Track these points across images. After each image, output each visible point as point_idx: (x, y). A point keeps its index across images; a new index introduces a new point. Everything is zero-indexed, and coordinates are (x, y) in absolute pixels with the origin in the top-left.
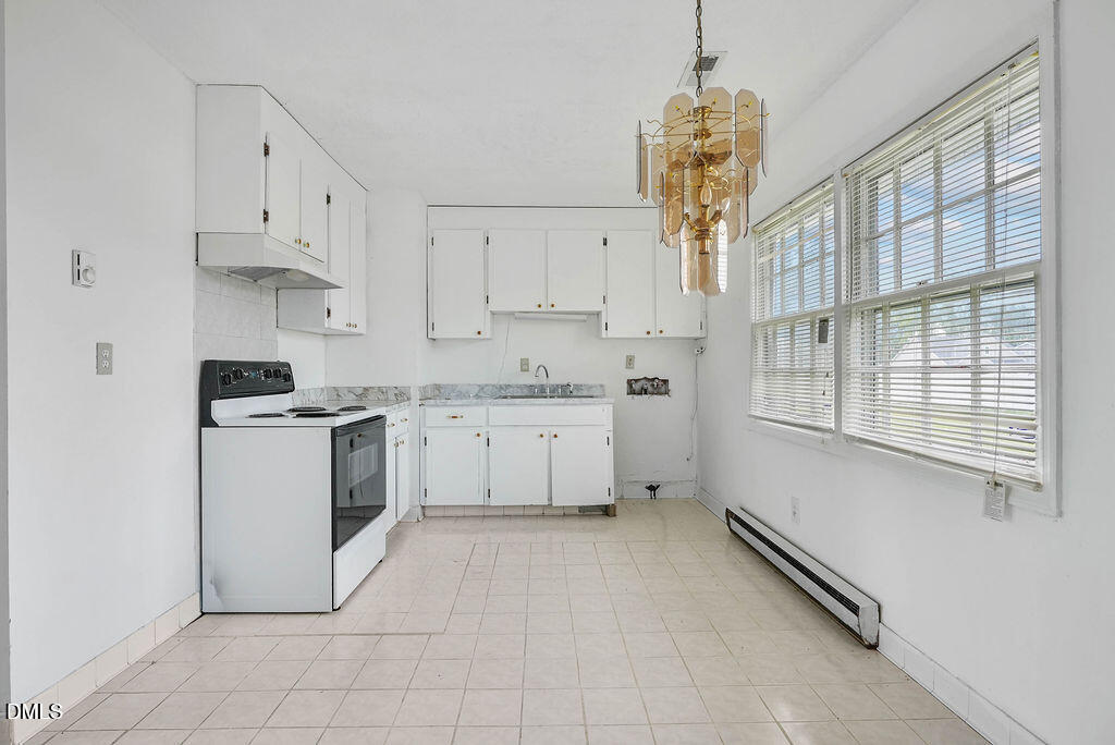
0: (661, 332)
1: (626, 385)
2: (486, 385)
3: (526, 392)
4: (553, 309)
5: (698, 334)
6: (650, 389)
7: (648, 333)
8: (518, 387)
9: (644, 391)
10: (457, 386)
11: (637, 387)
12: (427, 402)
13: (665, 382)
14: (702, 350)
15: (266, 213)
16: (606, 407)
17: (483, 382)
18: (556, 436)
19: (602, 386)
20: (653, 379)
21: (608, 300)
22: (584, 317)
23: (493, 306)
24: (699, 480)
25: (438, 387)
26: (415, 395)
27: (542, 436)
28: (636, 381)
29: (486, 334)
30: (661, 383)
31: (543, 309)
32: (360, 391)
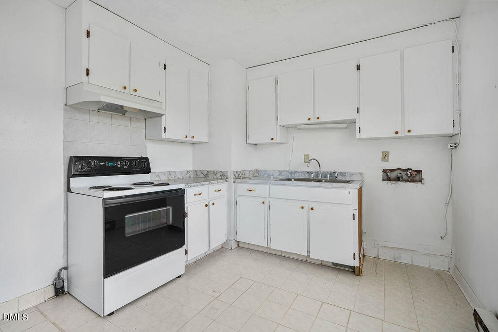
0: (409, 131)
1: (382, 173)
2: (283, 171)
3: (307, 176)
4: (318, 121)
5: (450, 131)
6: (405, 177)
7: (397, 133)
8: (303, 173)
9: (398, 179)
10: (267, 171)
11: (393, 175)
12: (236, 181)
13: (419, 172)
14: (456, 146)
15: (88, 70)
16: (352, 191)
17: (281, 169)
18: (312, 209)
19: (361, 173)
20: (407, 170)
21: (361, 110)
22: (345, 125)
23: (280, 122)
24: (453, 256)
25: (258, 171)
26: (231, 176)
27: (302, 208)
28: (392, 171)
29: (278, 140)
30: (414, 173)
31: (311, 121)
32: (205, 173)
